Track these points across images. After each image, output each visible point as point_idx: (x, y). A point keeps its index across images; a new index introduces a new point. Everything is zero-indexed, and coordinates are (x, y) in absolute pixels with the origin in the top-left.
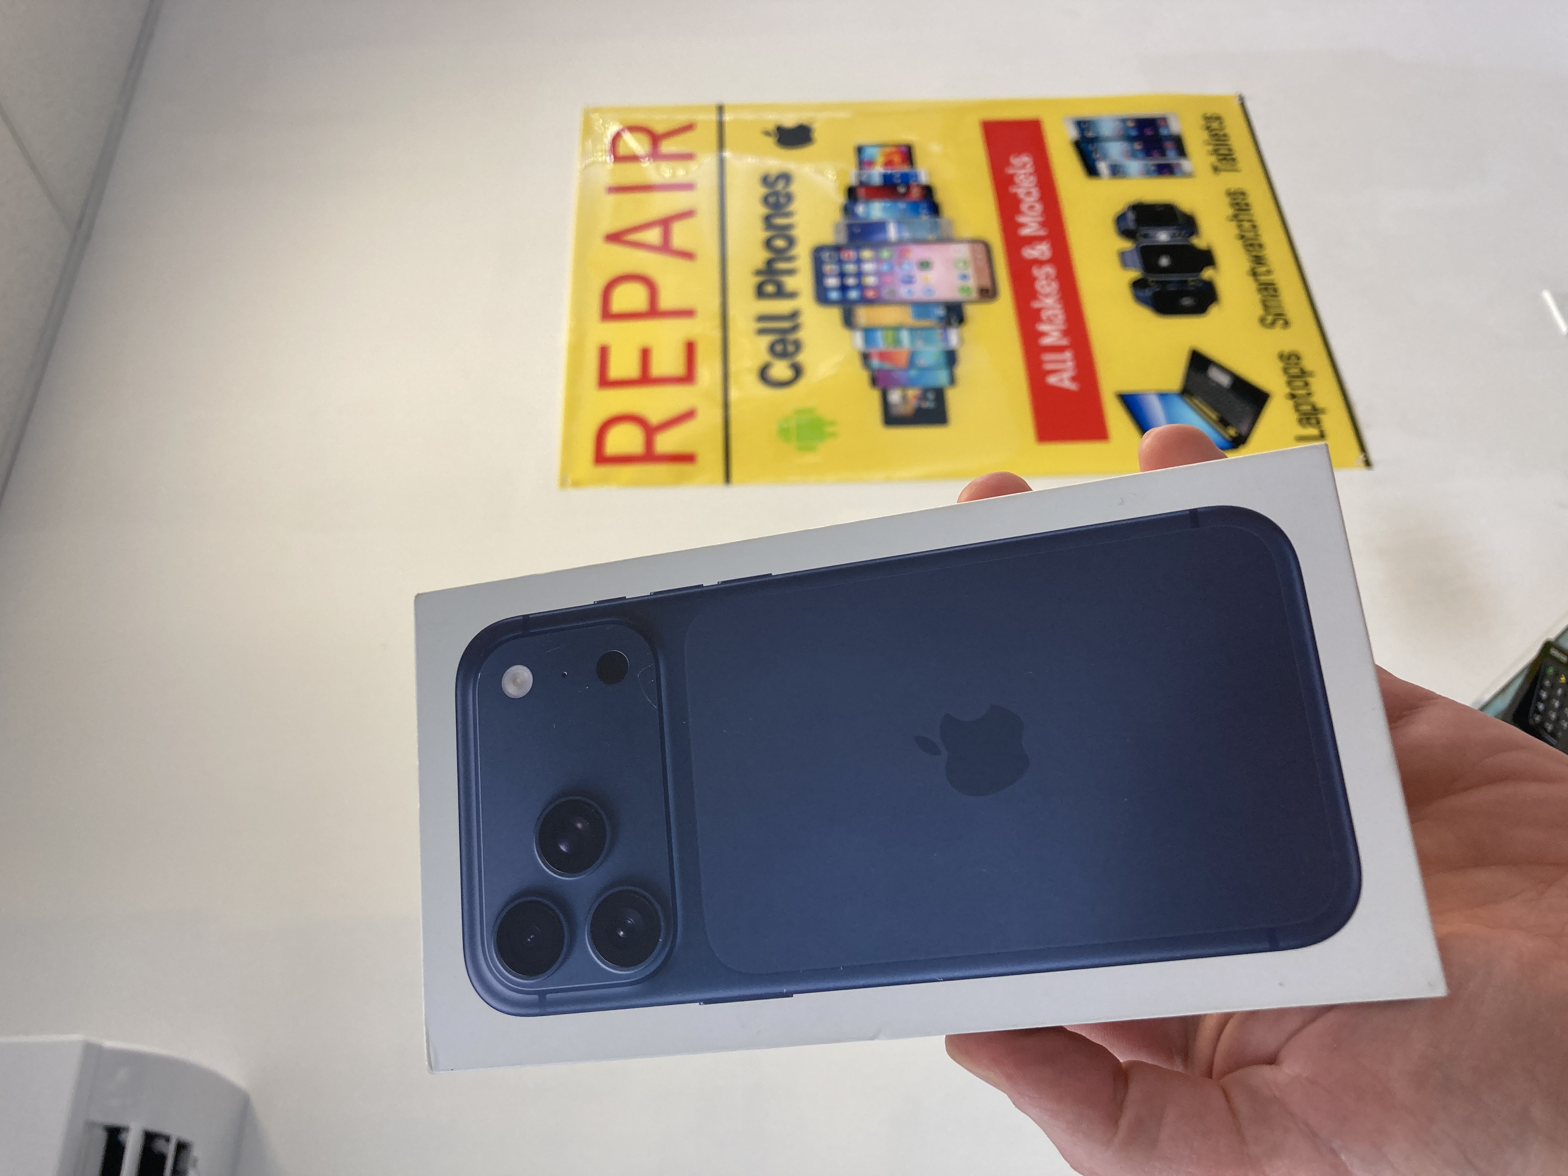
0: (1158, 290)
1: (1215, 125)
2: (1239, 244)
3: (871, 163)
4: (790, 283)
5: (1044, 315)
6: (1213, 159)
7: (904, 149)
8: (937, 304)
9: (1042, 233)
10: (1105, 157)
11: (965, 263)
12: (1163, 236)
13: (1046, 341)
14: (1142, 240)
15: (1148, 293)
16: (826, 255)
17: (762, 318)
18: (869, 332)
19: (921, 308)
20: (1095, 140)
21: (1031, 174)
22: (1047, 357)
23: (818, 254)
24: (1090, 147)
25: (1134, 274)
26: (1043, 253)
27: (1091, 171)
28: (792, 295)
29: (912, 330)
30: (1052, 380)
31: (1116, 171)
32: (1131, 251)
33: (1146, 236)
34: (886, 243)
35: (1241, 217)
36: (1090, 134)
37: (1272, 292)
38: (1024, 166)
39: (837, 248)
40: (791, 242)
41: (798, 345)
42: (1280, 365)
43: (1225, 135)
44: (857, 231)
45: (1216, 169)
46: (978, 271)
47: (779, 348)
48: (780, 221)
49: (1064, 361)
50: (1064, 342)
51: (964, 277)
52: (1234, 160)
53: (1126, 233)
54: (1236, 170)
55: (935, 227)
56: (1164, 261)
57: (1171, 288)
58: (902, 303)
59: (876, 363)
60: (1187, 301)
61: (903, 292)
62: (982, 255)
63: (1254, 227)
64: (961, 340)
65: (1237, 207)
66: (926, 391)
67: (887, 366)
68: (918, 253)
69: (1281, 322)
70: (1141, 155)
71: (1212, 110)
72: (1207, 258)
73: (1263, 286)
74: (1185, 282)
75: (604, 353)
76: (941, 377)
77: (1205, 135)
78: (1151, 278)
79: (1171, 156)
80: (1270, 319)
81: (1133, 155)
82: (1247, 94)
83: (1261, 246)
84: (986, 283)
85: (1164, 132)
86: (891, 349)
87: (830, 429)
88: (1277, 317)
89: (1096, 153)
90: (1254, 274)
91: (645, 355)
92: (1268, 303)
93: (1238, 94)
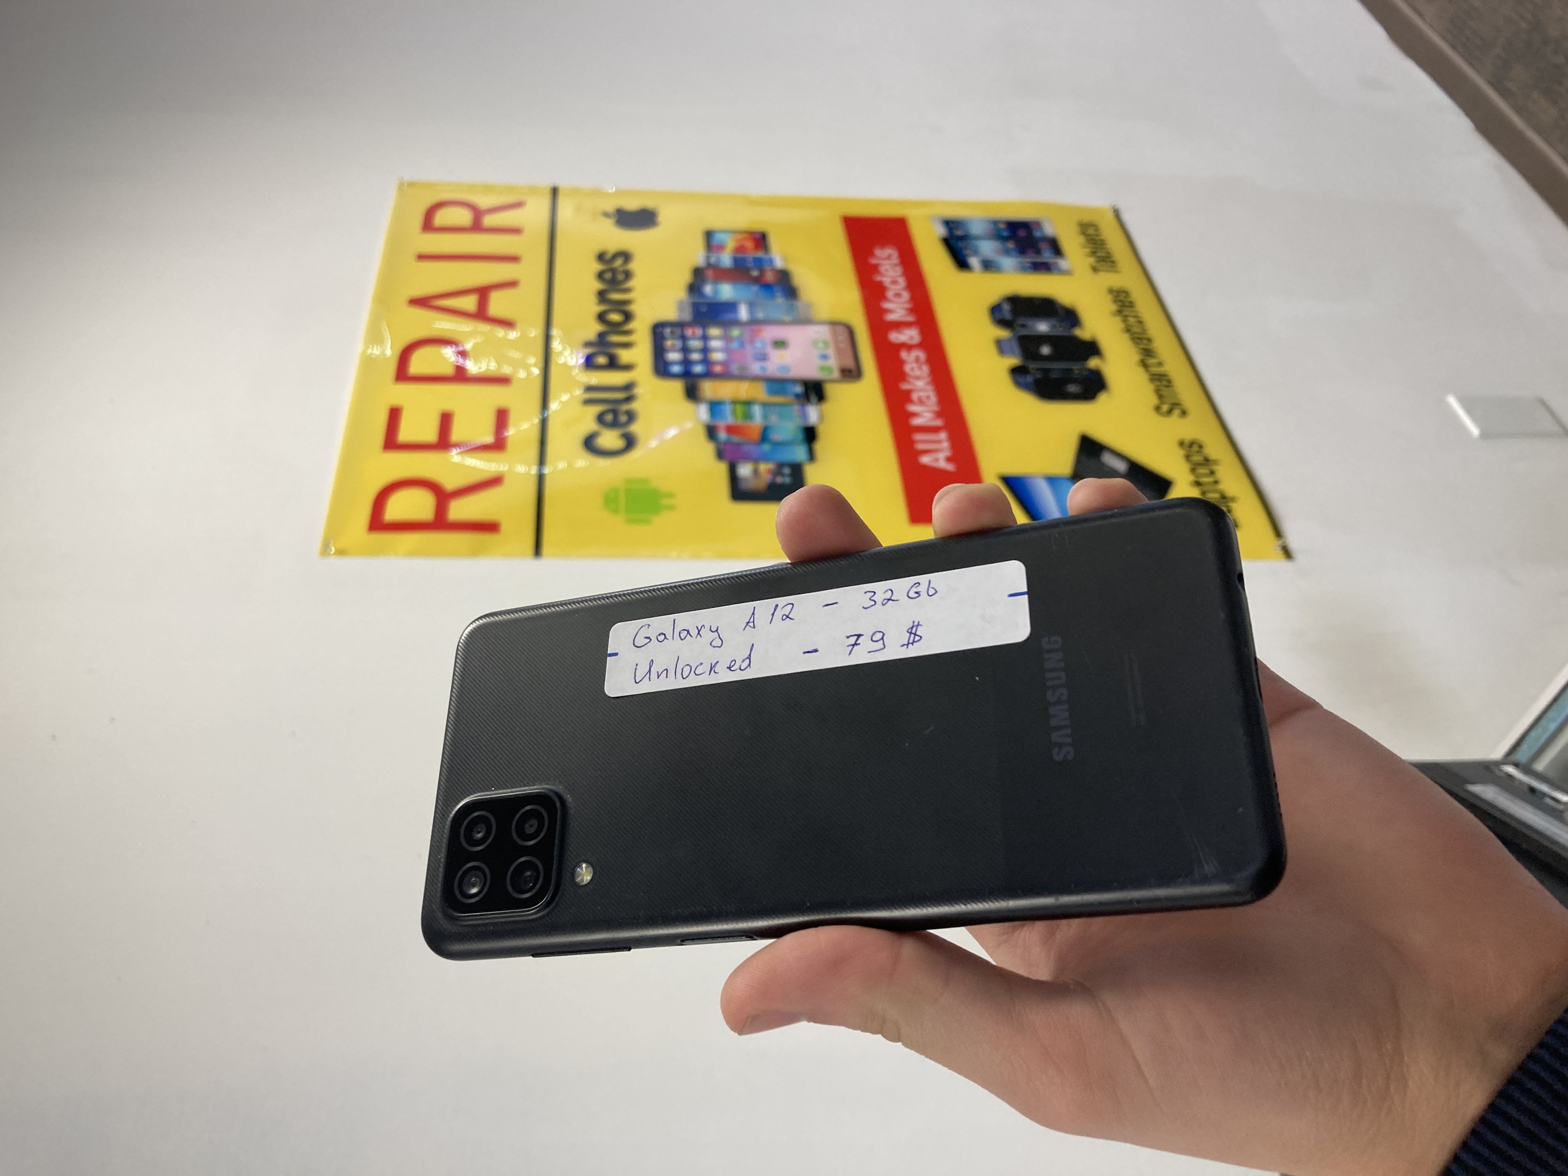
0: (1039, 376)
1: (1091, 231)
2: (1126, 336)
3: (721, 247)
4: (625, 356)
5: (915, 396)
6: (1091, 260)
7: (758, 236)
8: (794, 381)
9: (910, 319)
10: (976, 253)
11: (826, 343)
12: (1043, 327)
13: (917, 422)
14: (1018, 328)
15: (1029, 379)
16: (667, 331)
17: (590, 389)
18: (715, 406)
19: (777, 384)
20: (965, 238)
21: (896, 265)
22: (918, 437)
23: (658, 331)
24: (961, 244)
25: (1014, 361)
26: (912, 338)
27: (962, 264)
28: (628, 367)
29: (765, 405)
30: (925, 460)
31: (988, 266)
32: (1009, 340)
33: (1023, 326)
34: (737, 323)
35: (1125, 313)
36: (959, 233)
37: (1164, 383)
38: (889, 257)
39: (679, 325)
40: (628, 317)
41: (631, 416)
42: (1181, 453)
43: (1102, 240)
44: (704, 309)
45: (1095, 269)
46: (839, 352)
47: (609, 418)
48: (616, 296)
49: (939, 442)
50: (939, 423)
51: (824, 357)
52: (1113, 262)
53: (1002, 323)
54: (1117, 272)
55: (791, 309)
56: (1045, 350)
57: (1054, 375)
58: (755, 379)
59: (723, 436)
60: (1072, 388)
61: (756, 368)
62: (843, 337)
63: (1140, 322)
64: (821, 418)
65: (1120, 304)
66: (781, 466)
67: (735, 439)
68: (771, 333)
69: (1177, 412)
70: (1014, 253)
71: (1087, 218)
72: (1092, 349)
73: (1157, 377)
74: (1071, 370)
75: (394, 414)
76: (799, 453)
77: (1081, 239)
78: (1032, 366)
79: (1047, 256)
80: (1165, 408)
81: (1007, 252)
82: (1122, 206)
83: (1149, 340)
84: (850, 363)
85: (1037, 234)
86: (740, 422)
87: (665, 502)
88: (1174, 406)
89: (966, 249)
90: (1144, 364)
91: (446, 420)
92: (1162, 393)
93: (1112, 205)
